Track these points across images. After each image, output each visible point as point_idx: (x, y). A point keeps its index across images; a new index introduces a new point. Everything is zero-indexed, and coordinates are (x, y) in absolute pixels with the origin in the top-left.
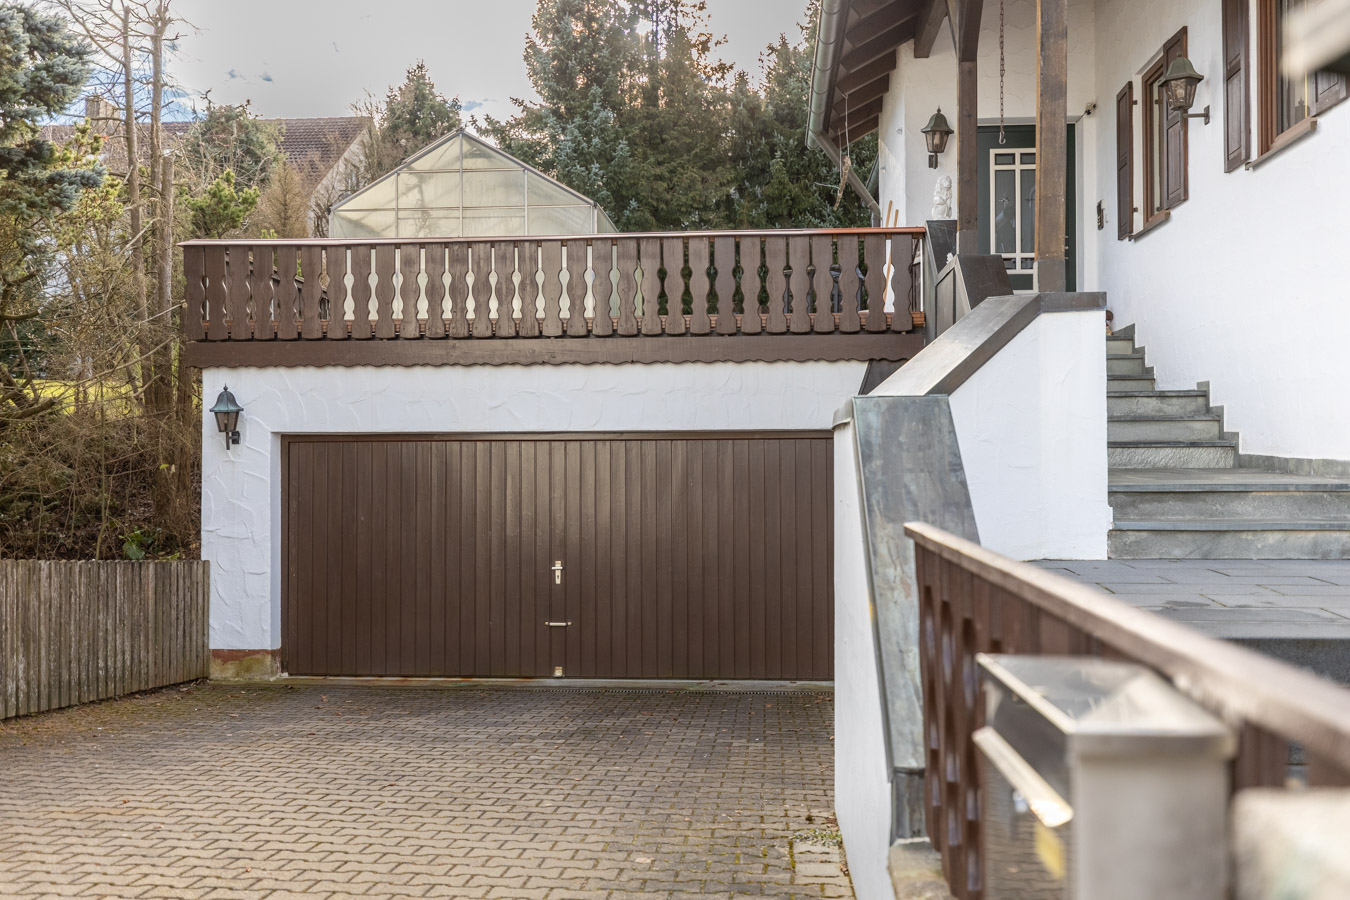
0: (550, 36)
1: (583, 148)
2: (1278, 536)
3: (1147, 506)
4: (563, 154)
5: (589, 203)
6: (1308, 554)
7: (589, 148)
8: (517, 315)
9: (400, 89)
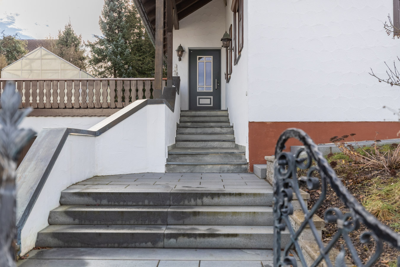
0: (107, 17)
1: (115, 51)
2: (211, 166)
3: (181, 158)
4: (109, 53)
5: (79, 69)
6: (219, 171)
7: (117, 51)
8: (52, 102)
9: (63, 32)
